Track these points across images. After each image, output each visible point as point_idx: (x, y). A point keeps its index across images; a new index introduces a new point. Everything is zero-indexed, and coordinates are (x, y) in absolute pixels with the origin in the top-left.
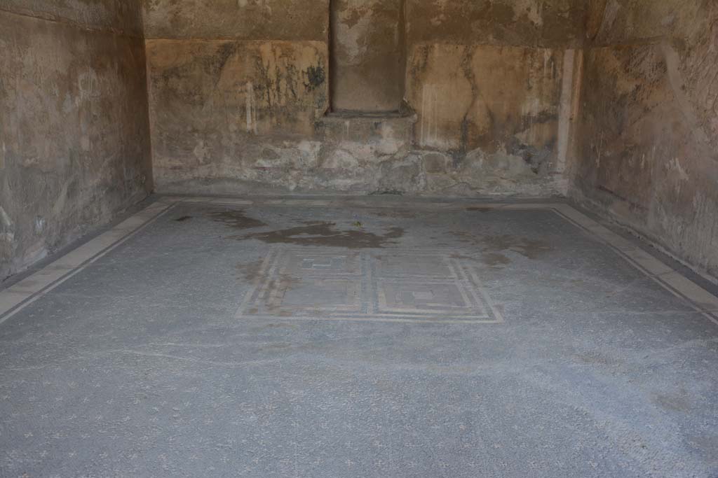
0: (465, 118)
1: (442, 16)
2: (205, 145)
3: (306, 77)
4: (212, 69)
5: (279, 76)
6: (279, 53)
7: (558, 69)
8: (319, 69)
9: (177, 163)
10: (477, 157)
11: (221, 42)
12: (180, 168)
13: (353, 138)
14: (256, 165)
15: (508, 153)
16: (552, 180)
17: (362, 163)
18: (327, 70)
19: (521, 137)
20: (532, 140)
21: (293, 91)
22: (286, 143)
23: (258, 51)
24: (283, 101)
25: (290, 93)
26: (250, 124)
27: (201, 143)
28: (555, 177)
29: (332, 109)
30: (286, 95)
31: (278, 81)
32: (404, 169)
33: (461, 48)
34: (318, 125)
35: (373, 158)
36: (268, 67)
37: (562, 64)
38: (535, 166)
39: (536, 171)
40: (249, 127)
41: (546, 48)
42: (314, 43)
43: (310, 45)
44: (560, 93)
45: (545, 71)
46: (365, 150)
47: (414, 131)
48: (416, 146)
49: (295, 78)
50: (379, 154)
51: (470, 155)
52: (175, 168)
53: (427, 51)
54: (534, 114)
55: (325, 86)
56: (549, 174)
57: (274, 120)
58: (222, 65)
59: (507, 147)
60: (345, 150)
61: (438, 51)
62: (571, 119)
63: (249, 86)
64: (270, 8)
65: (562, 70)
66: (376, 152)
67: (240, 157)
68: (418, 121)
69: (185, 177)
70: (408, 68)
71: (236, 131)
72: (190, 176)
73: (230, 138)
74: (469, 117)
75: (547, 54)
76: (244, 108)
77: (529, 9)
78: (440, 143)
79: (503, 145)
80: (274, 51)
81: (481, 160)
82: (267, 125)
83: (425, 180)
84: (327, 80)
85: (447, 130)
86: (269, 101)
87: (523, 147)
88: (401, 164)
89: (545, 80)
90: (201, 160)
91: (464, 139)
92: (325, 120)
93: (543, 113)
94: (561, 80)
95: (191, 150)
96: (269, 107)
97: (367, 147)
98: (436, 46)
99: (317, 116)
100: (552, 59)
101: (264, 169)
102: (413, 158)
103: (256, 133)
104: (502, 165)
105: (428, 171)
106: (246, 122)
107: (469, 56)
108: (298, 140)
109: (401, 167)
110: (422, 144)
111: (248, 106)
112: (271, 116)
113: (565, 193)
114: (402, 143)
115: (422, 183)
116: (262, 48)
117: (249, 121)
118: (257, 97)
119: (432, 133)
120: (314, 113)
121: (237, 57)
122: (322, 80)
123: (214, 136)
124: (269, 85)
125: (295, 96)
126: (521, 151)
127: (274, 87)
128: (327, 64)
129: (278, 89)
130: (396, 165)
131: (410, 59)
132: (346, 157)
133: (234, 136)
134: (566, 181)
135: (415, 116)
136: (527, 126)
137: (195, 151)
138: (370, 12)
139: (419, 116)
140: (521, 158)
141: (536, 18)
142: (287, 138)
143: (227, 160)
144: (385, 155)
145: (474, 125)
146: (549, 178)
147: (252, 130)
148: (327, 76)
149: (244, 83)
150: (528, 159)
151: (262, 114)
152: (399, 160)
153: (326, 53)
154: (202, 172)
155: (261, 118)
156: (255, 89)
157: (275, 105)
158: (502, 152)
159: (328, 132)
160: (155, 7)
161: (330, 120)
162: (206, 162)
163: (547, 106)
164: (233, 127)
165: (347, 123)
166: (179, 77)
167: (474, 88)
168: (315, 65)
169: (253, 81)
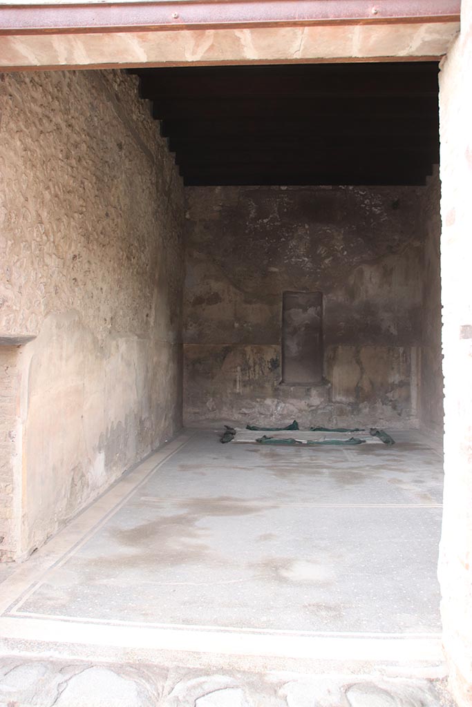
0: (357, 386)
1: (342, 331)
2: (213, 400)
3: (270, 364)
4: (218, 359)
5: (255, 364)
6: (255, 351)
7: (408, 358)
8: (277, 360)
9: (197, 411)
10: (365, 407)
11: (225, 345)
12: (198, 413)
13: (295, 397)
14: (241, 411)
15: (383, 404)
16: (409, 419)
17: (301, 411)
18: (281, 360)
19: (390, 395)
20: (396, 397)
21: (262, 372)
22: (258, 400)
23: (244, 350)
24: (257, 378)
25: (261, 372)
26: (238, 389)
27: (211, 400)
28: (411, 417)
29: (283, 381)
30: (259, 374)
31: (254, 366)
32: (324, 414)
33: (354, 348)
34: (276, 390)
35: (307, 408)
36: (249, 359)
37: (410, 355)
38: (399, 412)
39: (400, 414)
40: (238, 391)
41: (401, 346)
42: (274, 346)
43: (272, 347)
44: (410, 371)
45: (401, 359)
46: (302, 404)
47: (329, 392)
48: (330, 401)
49: (263, 365)
50: (310, 406)
51: (361, 406)
52: (195, 413)
53: (335, 350)
54: (396, 382)
55: (280, 368)
56: (408, 416)
57: (252, 387)
58: (225, 357)
59: (382, 401)
60: (291, 404)
61: (340, 350)
62: (418, 385)
63: (239, 368)
64: (250, 328)
65: (410, 358)
66: (308, 405)
67: (232, 407)
68: (331, 388)
69: (201, 418)
70: (325, 359)
71: (230, 393)
72: (204, 417)
73: (227, 397)
74: (359, 385)
75: (401, 350)
76: (235, 381)
77: (389, 327)
78: (344, 399)
79: (380, 400)
80: (252, 350)
81: (368, 409)
82: (248, 390)
83: (336, 420)
84: (281, 365)
85: (347, 392)
86: (249, 377)
87: (391, 401)
88: (322, 411)
89: (401, 364)
90: (210, 409)
91: (357, 397)
92: (279, 386)
93: (401, 382)
94: (410, 364)
95: (206, 403)
96: (249, 380)
97: (303, 402)
98: (340, 347)
99: (275, 384)
100: (404, 352)
101: (245, 414)
102: (329, 408)
103: (241, 394)
104: (379, 411)
105: (338, 415)
106: (236, 388)
107: (358, 352)
108: (264, 398)
109: (322, 413)
110: (333, 400)
111: (238, 379)
112: (250, 385)
113: (417, 427)
114: (323, 399)
115: (335, 422)
116: (246, 349)
117: (238, 388)
118: (243, 374)
119: (339, 394)
120: (274, 383)
121: (232, 353)
122: (278, 366)
123: (218, 396)
124: (249, 368)
125: (263, 374)
126: (390, 403)
127: (252, 369)
128: (281, 357)
129: (254, 370)
130: (319, 412)
131: (325, 355)
132: (291, 408)
133: (229, 395)
134: (417, 420)
135: (330, 385)
136: (392, 389)
137: (207, 404)
138: (303, 329)
139: (332, 385)
140: (390, 407)
141: (394, 331)
142: (259, 397)
143: (225, 408)
144: (313, 406)
145: (362, 389)
146: (407, 418)
147: (240, 393)
148: (281, 364)
149: (236, 367)
150: (394, 408)
151: (245, 384)
152: (321, 409)
153: (281, 352)
154: (211, 416)
155: (245, 386)
156: (242, 370)
157: (253, 379)
158: (379, 405)
159: (281, 394)
160: (191, 328)
161: (283, 387)
162: (213, 410)
163: (403, 378)
164: (229, 391)
165: (292, 389)
166: (200, 363)
167: (362, 369)
168: (275, 358)
169: (241, 366)
